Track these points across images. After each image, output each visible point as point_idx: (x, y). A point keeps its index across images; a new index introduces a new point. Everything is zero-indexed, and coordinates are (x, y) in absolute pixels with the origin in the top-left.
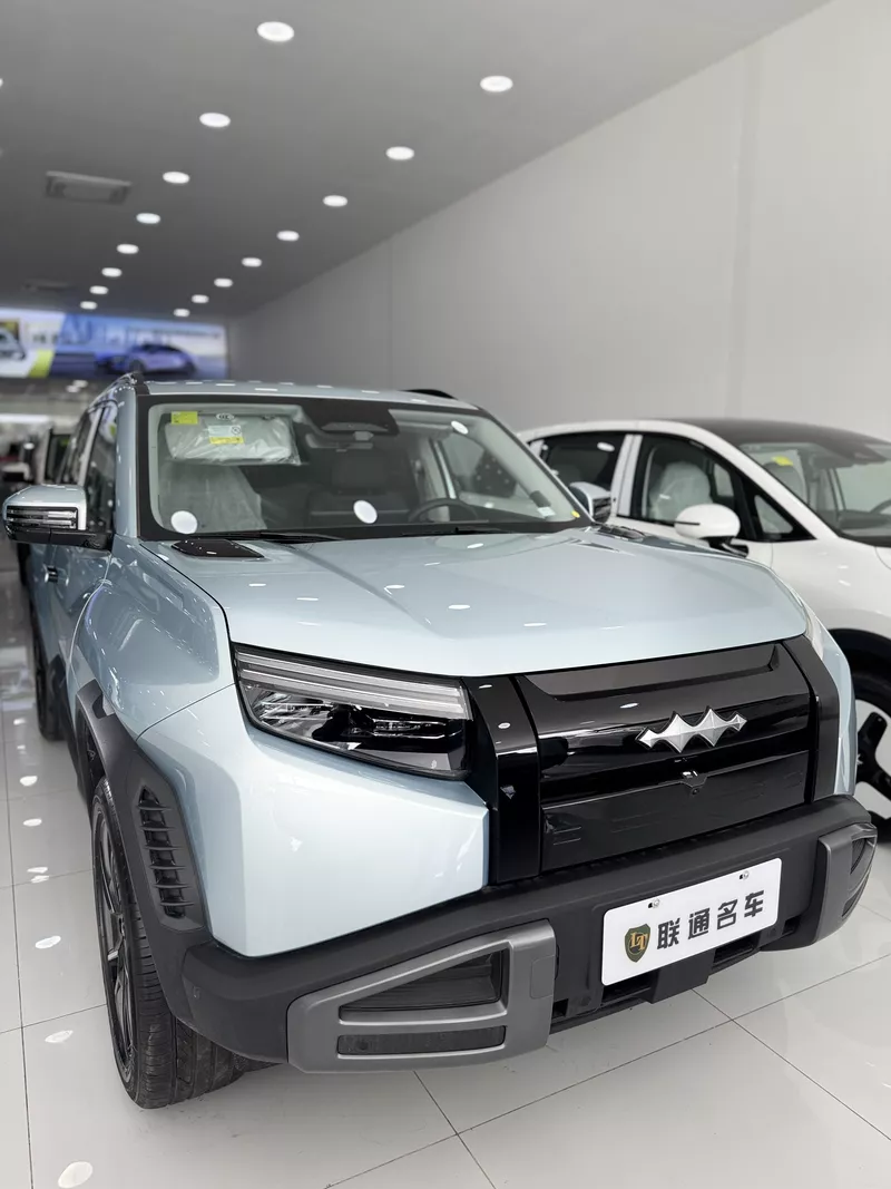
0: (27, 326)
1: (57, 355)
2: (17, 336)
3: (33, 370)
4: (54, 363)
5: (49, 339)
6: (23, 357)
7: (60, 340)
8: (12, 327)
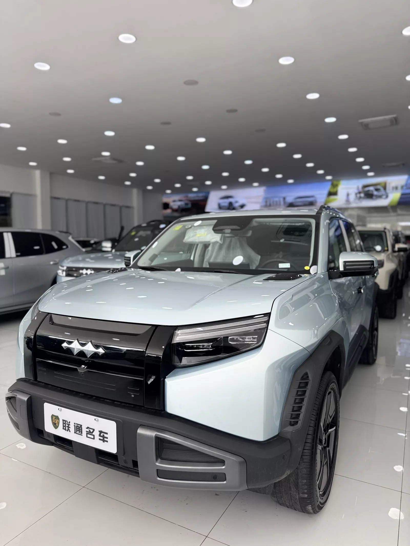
0: (389, 184)
1: (403, 194)
2: (385, 188)
3: (391, 202)
4: (401, 198)
5: (399, 188)
6: (387, 197)
7: (405, 188)
8: (383, 185)
